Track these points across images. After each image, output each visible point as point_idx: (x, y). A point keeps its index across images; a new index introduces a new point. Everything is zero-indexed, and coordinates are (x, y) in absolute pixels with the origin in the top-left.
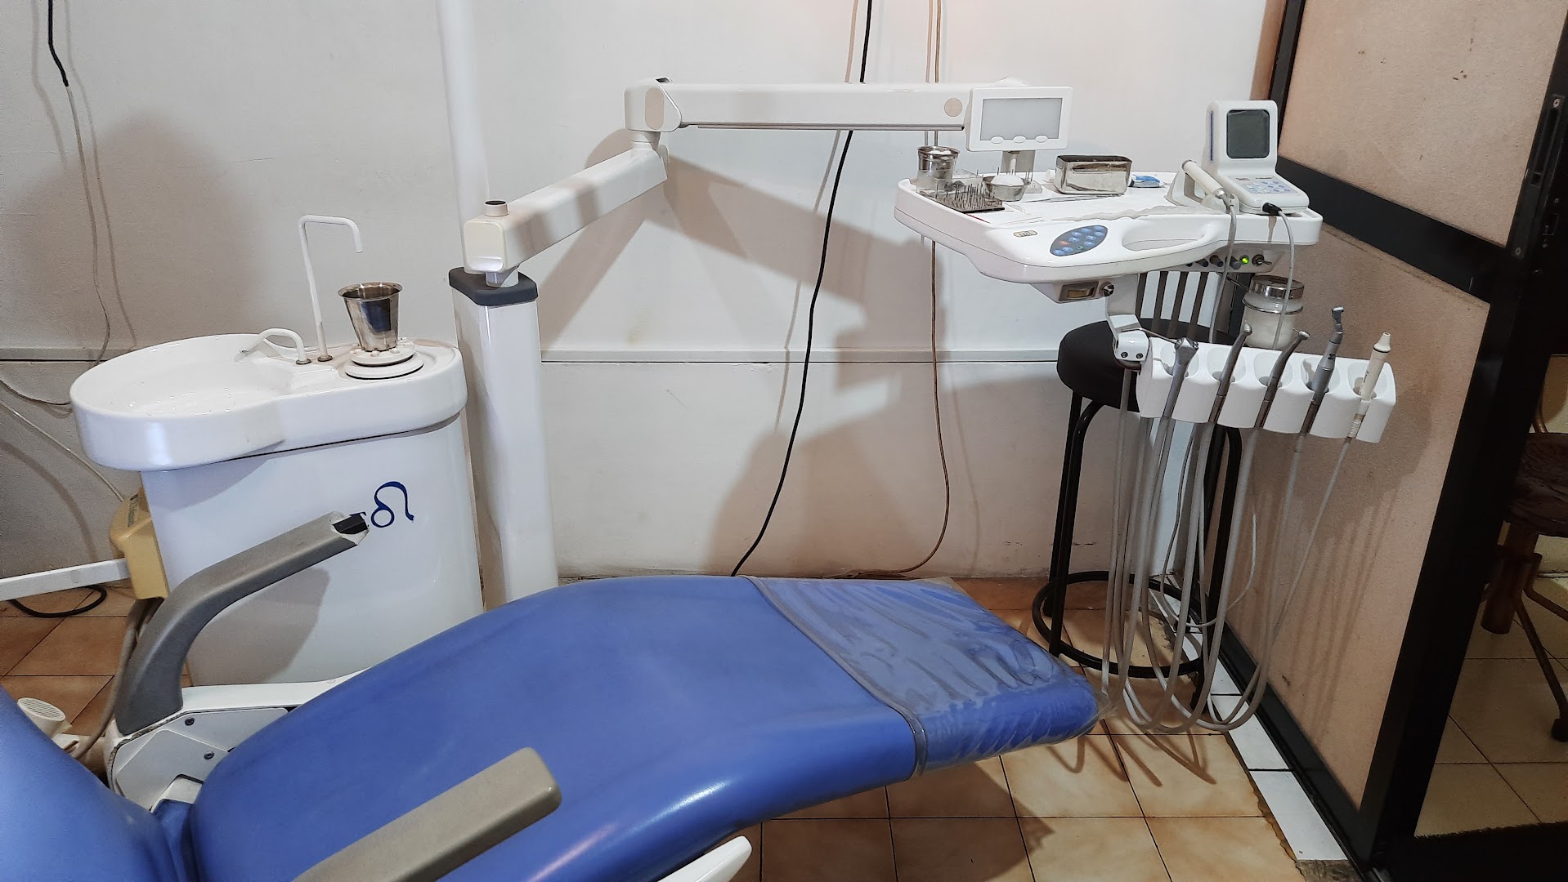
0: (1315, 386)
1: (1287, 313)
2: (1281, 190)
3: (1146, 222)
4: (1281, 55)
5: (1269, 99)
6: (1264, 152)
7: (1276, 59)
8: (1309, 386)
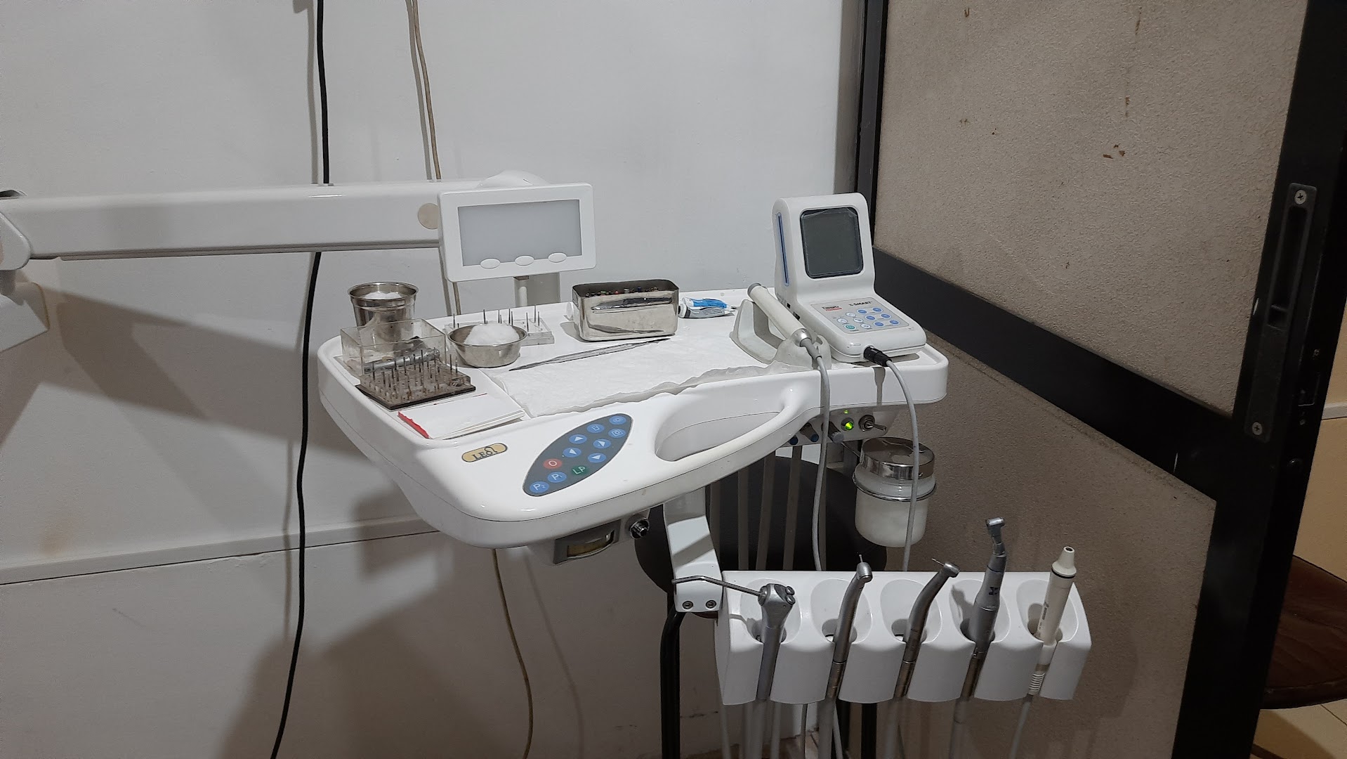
0: (973, 631)
1: (918, 499)
2: (886, 322)
3: (698, 397)
4: (864, 126)
5: (856, 191)
6: (857, 267)
7: (859, 130)
8: (965, 630)
